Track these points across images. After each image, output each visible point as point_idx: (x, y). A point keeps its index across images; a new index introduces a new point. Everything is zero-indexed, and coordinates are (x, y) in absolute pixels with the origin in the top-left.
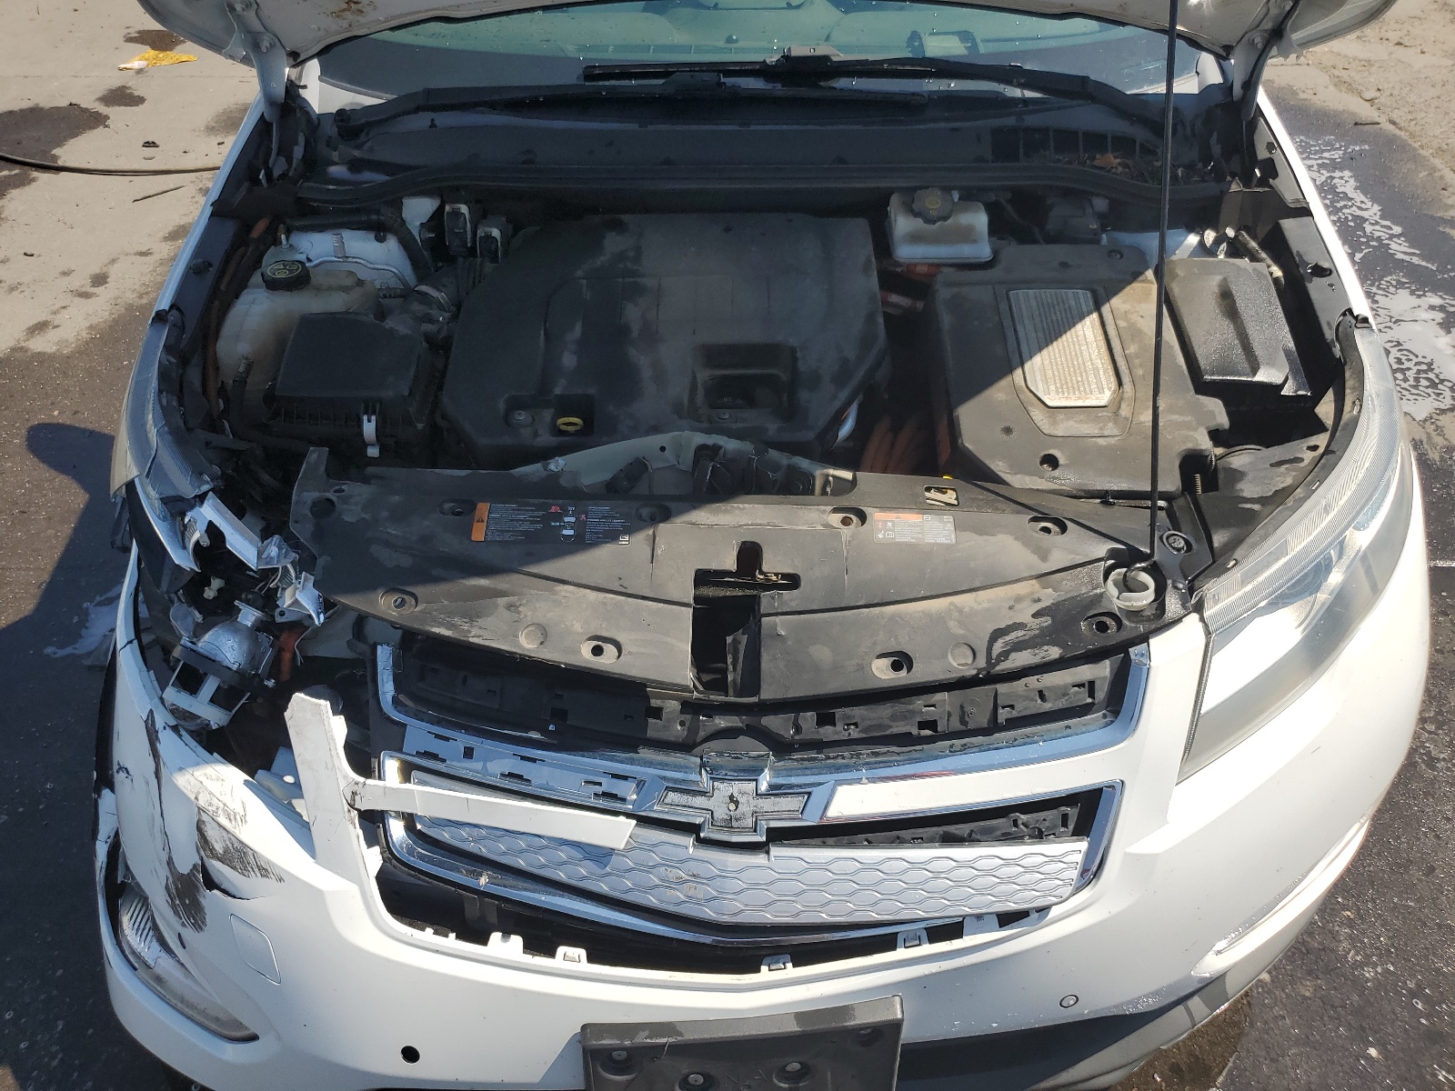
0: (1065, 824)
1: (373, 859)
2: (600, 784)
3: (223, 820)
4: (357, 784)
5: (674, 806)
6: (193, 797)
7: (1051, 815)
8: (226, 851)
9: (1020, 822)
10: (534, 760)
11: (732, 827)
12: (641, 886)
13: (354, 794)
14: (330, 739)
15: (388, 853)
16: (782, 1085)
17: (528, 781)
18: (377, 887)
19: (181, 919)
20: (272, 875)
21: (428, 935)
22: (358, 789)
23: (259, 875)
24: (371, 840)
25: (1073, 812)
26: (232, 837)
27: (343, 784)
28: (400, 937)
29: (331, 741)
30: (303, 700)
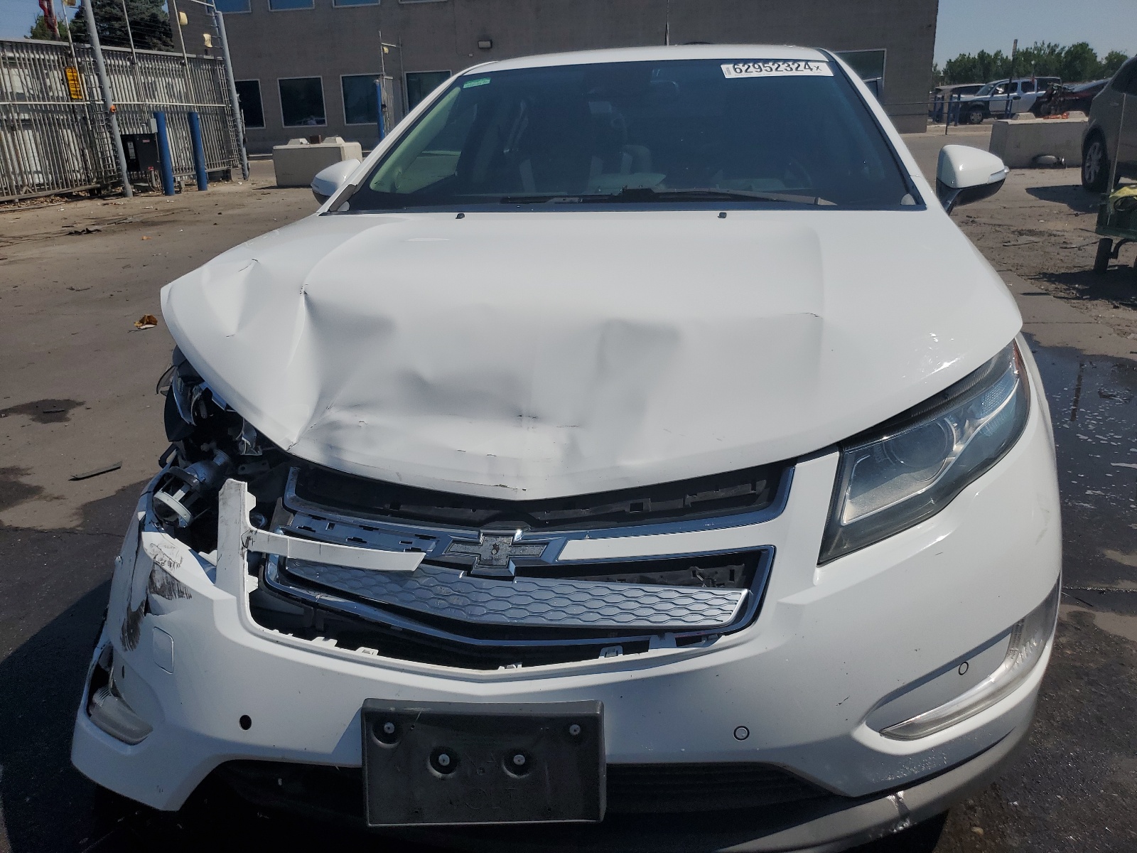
0: (732, 578)
1: (252, 583)
2: (411, 543)
3: (166, 567)
4: (251, 531)
5: (455, 552)
6: (152, 557)
7: (722, 571)
8: (162, 586)
9: (697, 572)
10: (370, 529)
11: (492, 565)
12: (421, 598)
13: (249, 538)
14: (242, 505)
15: (264, 582)
16: (510, 774)
17: (366, 542)
18: (248, 600)
19: (125, 646)
20: (185, 595)
21: (275, 633)
22: (252, 535)
23: (177, 596)
24: (253, 571)
25: (739, 569)
26: (168, 576)
27: (243, 531)
28: (256, 632)
29: (242, 506)
30: (232, 482)
